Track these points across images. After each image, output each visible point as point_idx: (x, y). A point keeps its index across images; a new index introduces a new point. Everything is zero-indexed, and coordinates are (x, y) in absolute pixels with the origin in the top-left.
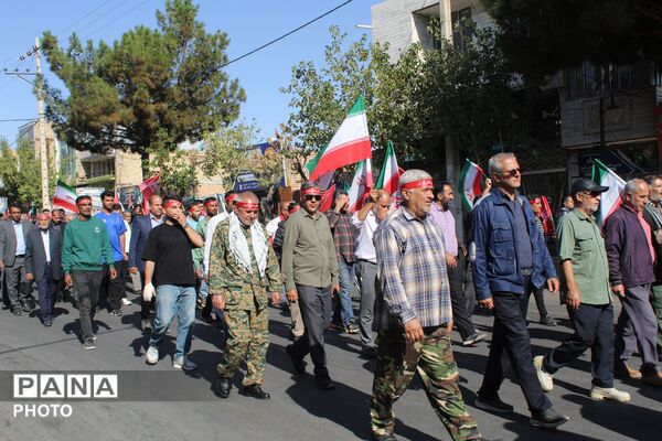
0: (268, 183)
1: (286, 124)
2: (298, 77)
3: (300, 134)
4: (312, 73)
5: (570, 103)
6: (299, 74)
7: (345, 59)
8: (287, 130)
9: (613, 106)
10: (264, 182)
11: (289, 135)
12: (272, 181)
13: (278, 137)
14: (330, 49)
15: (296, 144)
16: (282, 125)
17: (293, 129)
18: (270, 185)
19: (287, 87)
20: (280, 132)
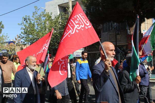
0: (11, 53)
1: (19, 35)
2: (24, 20)
3: (23, 38)
4: (29, 19)
5: (104, 33)
6: (25, 19)
7: (38, 17)
8: (19, 37)
9: (118, 34)
10: (10, 53)
11: (19, 39)
12: (13, 53)
13: (16, 39)
14: (34, 13)
15: (21, 42)
16: (17, 35)
17: (21, 37)
18: (12, 54)
19: (20, 24)
20: (17, 38)
